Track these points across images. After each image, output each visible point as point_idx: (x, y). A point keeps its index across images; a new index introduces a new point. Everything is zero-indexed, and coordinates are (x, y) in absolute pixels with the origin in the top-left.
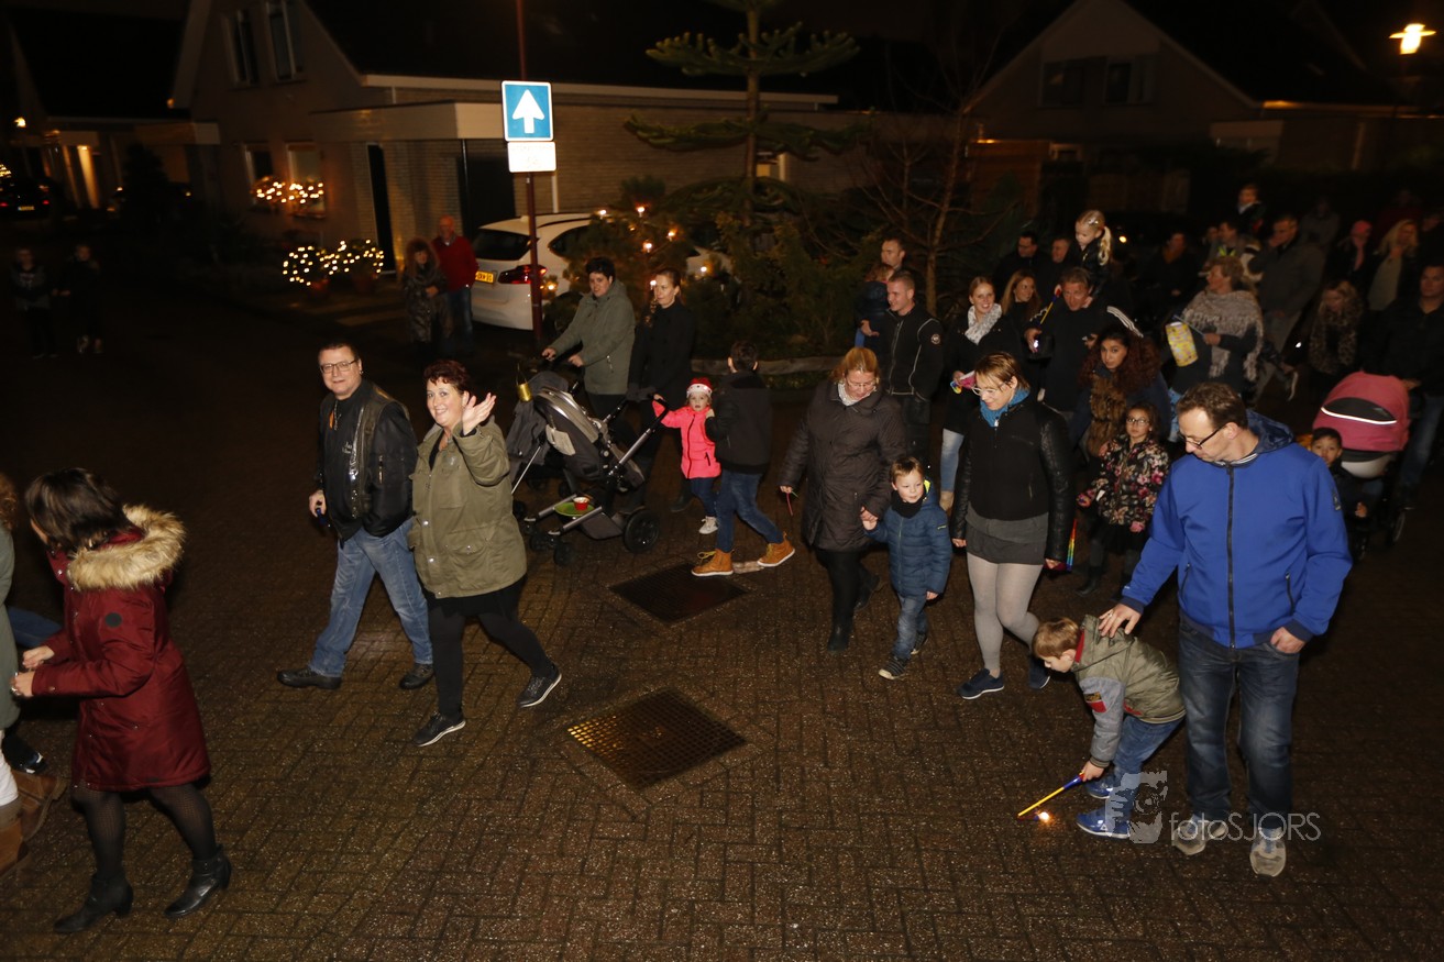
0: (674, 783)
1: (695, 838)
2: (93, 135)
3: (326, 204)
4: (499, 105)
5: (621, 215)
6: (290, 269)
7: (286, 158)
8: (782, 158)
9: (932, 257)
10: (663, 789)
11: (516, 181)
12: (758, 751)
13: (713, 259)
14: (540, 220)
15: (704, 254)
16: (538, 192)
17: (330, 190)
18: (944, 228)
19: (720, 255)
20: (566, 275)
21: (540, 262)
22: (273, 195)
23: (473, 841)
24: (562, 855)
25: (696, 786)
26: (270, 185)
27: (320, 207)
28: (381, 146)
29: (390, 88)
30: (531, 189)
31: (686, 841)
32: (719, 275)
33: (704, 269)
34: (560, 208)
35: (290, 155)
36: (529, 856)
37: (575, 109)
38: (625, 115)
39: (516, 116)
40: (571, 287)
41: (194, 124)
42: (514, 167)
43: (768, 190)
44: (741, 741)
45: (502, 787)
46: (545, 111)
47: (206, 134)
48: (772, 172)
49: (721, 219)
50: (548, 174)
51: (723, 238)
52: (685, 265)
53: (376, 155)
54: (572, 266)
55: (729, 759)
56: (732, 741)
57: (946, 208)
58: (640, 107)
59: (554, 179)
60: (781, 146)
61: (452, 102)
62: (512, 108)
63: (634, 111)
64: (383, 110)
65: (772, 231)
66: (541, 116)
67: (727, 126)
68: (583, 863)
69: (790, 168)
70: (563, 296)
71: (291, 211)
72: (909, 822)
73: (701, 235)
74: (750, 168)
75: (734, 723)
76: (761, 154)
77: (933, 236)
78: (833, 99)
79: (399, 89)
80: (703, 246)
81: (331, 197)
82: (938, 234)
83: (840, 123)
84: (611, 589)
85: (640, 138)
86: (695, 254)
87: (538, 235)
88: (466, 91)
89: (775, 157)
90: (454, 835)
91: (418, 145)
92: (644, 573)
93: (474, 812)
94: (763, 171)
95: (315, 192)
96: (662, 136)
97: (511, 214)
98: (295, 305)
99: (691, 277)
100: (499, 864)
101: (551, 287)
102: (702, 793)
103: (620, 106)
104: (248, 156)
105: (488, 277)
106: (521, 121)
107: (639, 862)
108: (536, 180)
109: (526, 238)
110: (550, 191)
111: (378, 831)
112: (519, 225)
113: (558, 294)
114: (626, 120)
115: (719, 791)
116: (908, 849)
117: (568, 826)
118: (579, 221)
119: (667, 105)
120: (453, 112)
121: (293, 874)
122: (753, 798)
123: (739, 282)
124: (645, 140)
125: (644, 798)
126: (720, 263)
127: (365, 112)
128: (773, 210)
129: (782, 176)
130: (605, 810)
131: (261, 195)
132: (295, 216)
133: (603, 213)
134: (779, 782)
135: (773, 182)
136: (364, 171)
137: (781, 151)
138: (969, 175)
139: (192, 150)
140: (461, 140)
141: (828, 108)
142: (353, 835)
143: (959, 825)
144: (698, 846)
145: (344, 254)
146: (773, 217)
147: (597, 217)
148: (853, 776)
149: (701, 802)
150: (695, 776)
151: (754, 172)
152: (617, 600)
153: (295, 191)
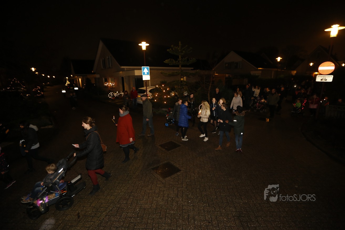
0: (169, 177)
1: (173, 187)
2: (81, 77)
3: (115, 86)
4: (141, 70)
5: (160, 86)
6: (109, 96)
7: (109, 79)
8: (185, 77)
9: (209, 92)
10: (168, 179)
11: (144, 81)
12: (183, 172)
13: (174, 93)
14: (147, 87)
15: (173, 92)
16: (147, 83)
17: (116, 84)
18: (211, 88)
19: (176, 92)
20: (152, 96)
21: (148, 94)
22: (107, 85)
23: (137, 187)
24: (151, 190)
25: (173, 178)
26: (107, 83)
27: (114, 86)
28: (123, 77)
29: (125, 68)
30: (146, 83)
31: (172, 187)
32: (175, 95)
33: (173, 94)
34: (151, 85)
35: (110, 79)
36: (146, 190)
37: (153, 71)
38: (160, 71)
39: (144, 72)
40: (153, 97)
41: (96, 75)
42: (143, 80)
43: (183, 82)
44: (180, 170)
45: (142, 178)
46: (148, 71)
47: (98, 76)
48: (183, 79)
49: (176, 87)
50: (149, 80)
51: (176, 89)
52: (170, 94)
53: (123, 78)
54: (152, 94)
55: (178, 173)
56: (179, 170)
57: (211, 84)
58: (163, 70)
59: (150, 81)
60: (185, 75)
61: (134, 70)
62: (143, 71)
63: (162, 71)
64: (124, 72)
65: (184, 88)
66: (148, 72)
67: (176, 72)
68: (155, 191)
69: (186, 79)
70: (151, 99)
71: (110, 87)
72: (208, 184)
73: (172, 89)
74: (180, 79)
75: (179, 167)
76: (182, 77)
77: (209, 89)
78: (193, 68)
79: (126, 68)
80: (173, 91)
81: (116, 85)
82: (210, 88)
83: (194, 72)
84: (159, 145)
85: (163, 75)
86: (172, 92)
87: (147, 89)
88: (136, 68)
89: (184, 77)
90: (134, 186)
91: (129, 76)
92: (164, 143)
93: (137, 182)
94: (182, 79)
95: (113, 84)
96: (166, 74)
97: (143, 87)
98: (110, 101)
99: (171, 96)
100: (141, 191)
101: (149, 98)
102: (174, 179)
103: (160, 70)
104: (104, 79)
105: (139, 96)
106: (145, 72)
107: (164, 191)
108: (147, 81)
109: (145, 90)
110: (149, 83)
111: (121, 186)
112: (144, 88)
113: (150, 99)
114: (161, 72)
115: (177, 179)
116: (208, 188)
117: (152, 185)
118: (154, 87)
119: (167, 70)
120: (134, 72)
121: (108, 193)
122: (182, 180)
123: (179, 96)
124: (164, 75)
125: (165, 180)
126: (176, 93)
127: (121, 72)
128: (184, 85)
129: (185, 80)
130: (158, 182)
131: (105, 85)
132: (110, 88)
133: (157, 86)
134: (186, 177)
135: (184, 81)
136: (121, 81)
137: (185, 76)
138: (214, 79)
139: (95, 78)
140: (135, 76)
141: (192, 70)
142: (117, 186)
143: (216, 184)
144: (174, 188)
145: (117, 93)
146: (184, 86)
147: (156, 87)
148: (199, 176)
149: (174, 181)
150: (173, 176)
151: (181, 79)
152: (160, 147)
153: (110, 84)
